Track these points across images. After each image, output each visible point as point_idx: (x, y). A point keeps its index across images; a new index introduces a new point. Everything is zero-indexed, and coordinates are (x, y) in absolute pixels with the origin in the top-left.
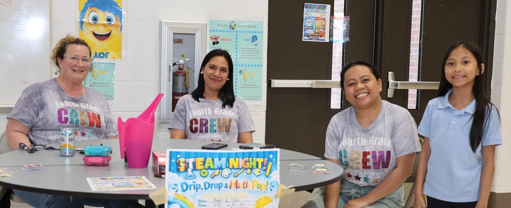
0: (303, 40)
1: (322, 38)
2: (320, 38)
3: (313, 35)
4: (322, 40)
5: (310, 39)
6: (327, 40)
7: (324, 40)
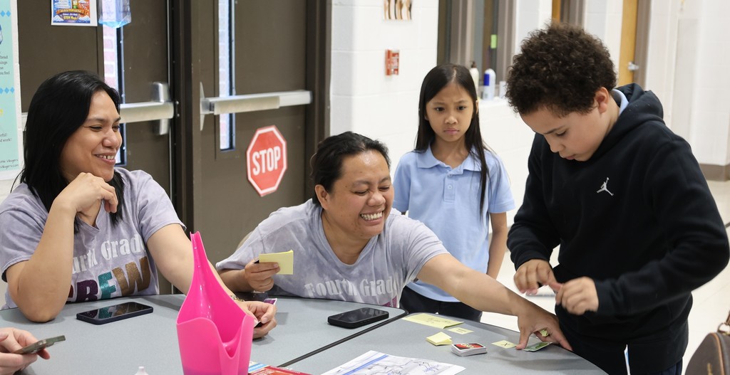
0: (53, 24)
1: (85, 18)
2: (81, 18)
3: (69, 13)
4: (85, 22)
5: (65, 21)
6: (94, 23)
7: (89, 22)
